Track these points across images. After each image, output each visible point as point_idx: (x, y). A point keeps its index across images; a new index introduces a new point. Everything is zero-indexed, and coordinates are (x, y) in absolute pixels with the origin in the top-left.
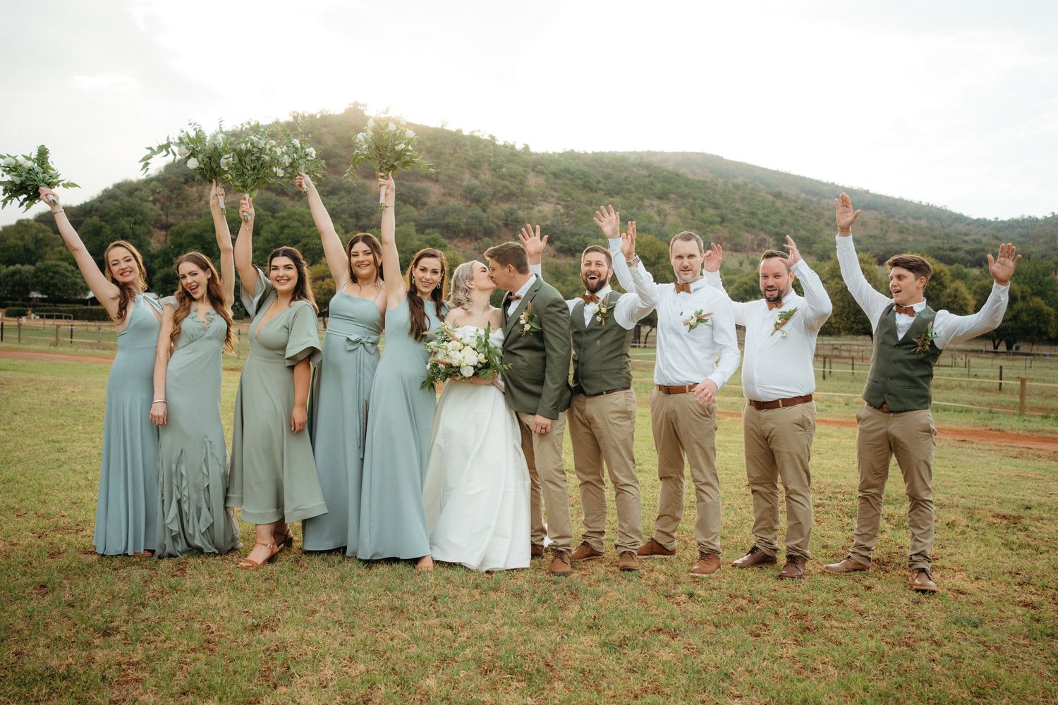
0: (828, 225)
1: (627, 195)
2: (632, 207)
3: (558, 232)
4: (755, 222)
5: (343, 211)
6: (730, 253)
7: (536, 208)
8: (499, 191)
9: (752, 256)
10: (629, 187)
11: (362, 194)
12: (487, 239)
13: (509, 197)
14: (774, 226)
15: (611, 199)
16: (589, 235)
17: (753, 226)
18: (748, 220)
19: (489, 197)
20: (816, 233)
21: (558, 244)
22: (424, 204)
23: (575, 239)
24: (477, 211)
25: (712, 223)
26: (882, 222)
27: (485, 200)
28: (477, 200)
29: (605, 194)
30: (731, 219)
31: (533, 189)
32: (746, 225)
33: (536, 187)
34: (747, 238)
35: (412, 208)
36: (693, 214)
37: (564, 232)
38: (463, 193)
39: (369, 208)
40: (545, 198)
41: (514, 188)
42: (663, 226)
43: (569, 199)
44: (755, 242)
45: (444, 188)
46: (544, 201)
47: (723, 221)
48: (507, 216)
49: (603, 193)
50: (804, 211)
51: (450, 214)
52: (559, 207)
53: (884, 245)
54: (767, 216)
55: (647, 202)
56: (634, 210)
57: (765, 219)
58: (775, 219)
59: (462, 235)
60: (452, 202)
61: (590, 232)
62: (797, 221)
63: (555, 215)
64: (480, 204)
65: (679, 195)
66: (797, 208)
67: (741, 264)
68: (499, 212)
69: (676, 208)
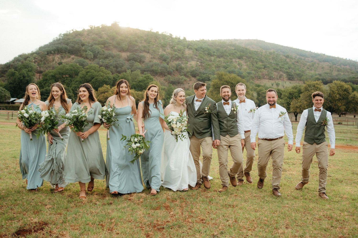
0: (308, 68)
1: (226, 57)
2: (228, 62)
3: (198, 73)
4: (278, 68)
5: (111, 65)
6: (268, 80)
7: (189, 63)
8: (174, 57)
9: (277, 81)
10: (227, 54)
11: (118, 58)
12: (169, 76)
13: (178, 59)
14: (286, 69)
15: (219, 59)
16: (210, 74)
17: (277, 69)
18: (275, 67)
19: (170, 59)
20: (303, 72)
21: (198, 77)
22: (144, 62)
23: (205, 75)
24: (165, 64)
25: (260, 68)
26: (330, 67)
27: (168, 60)
28: (165, 60)
29: (217, 57)
30: (269, 67)
31: (187, 55)
32: (274, 69)
33: (188, 54)
34: (275, 74)
35: (138, 64)
36: (253, 65)
37: (200, 73)
38: (159, 57)
39: (121, 64)
40: (192, 59)
41: (180, 55)
42: (240, 70)
43: (202, 59)
44: (278, 76)
45: (152, 55)
46: (192, 60)
47: (265, 68)
48: (177, 66)
49: (216, 56)
50: (298, 63)
51: (154, 66)
52: (198, 62)
53: (331, 76)
54: (283, 65)
55: (234, 60)
56: (229, 64)
57: (282, 67)
58: (286, 66)
59: (159, 74)
60: (155, 61)
61: (211, 73)
62: (295, 67)
63: (197, 66)
64: (166, 62)
65: (247, 57)
66: (295, 62)
67: (272, 85)
68: (174, 65)
69: (246, 62)
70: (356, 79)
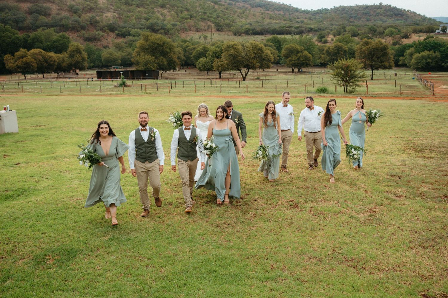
0: (239, 16)
1: (146, 7)
2: (149, 13)
3: (116, 26)
4: (206, 17)
5: (9, 20)
6: (195, 32)
7: (105, 15)
8: (86, 7)
9: (205, 34)
10: (147, 2)
11: (17, 11)
12: (83, 31)
13: (91, 10)
14: (214, 18)
15: (139, 9)
16: (131, 27)
17: (205, 19)
18: (202, 16)
19: (81, 10)
20: (233, 21)
21: (117, 32)
22: (50, 15)
23: (124, 29)
24: (77, 18)
25: (186, 19)
26: (262, 14)
27: (79, 12)
28: (75, 12)
29: (136, 7)
30: (195, 16)
31: (101, 5)
32: (201, 18)
33: (103, 4)
34: (202, 25)
35: (44, 17)
36: (178, 14)
37: (119, 26)
38: (68, 9)
39: (22, 18)
40: (108, 10)
41: (92, 5)
42: (164, 21)
43: (119, 10)
44: (206, 27)
45: (58, 6)
46: (108, 11)
47: (191, 17)
48: (91, 19)
49: (135, 6)
50: (228, 10)
51: (64, 20)
52: (115, 14)
53: (261, 26)
54: (211, 14)
55: (156, 9)
56: (150, 14)
57: (210, 15)
58: (214, 15)
59: (70, 29)
60: (64, 14)
61: (131, 26)
62: (225, 15)
63: (114, 18)
64: (77, 14)
65: (170, 5)
66: (224, 9)
67: (200, 38)
68: (87, 18)
69: (169, 12)
70: (286, 29)
